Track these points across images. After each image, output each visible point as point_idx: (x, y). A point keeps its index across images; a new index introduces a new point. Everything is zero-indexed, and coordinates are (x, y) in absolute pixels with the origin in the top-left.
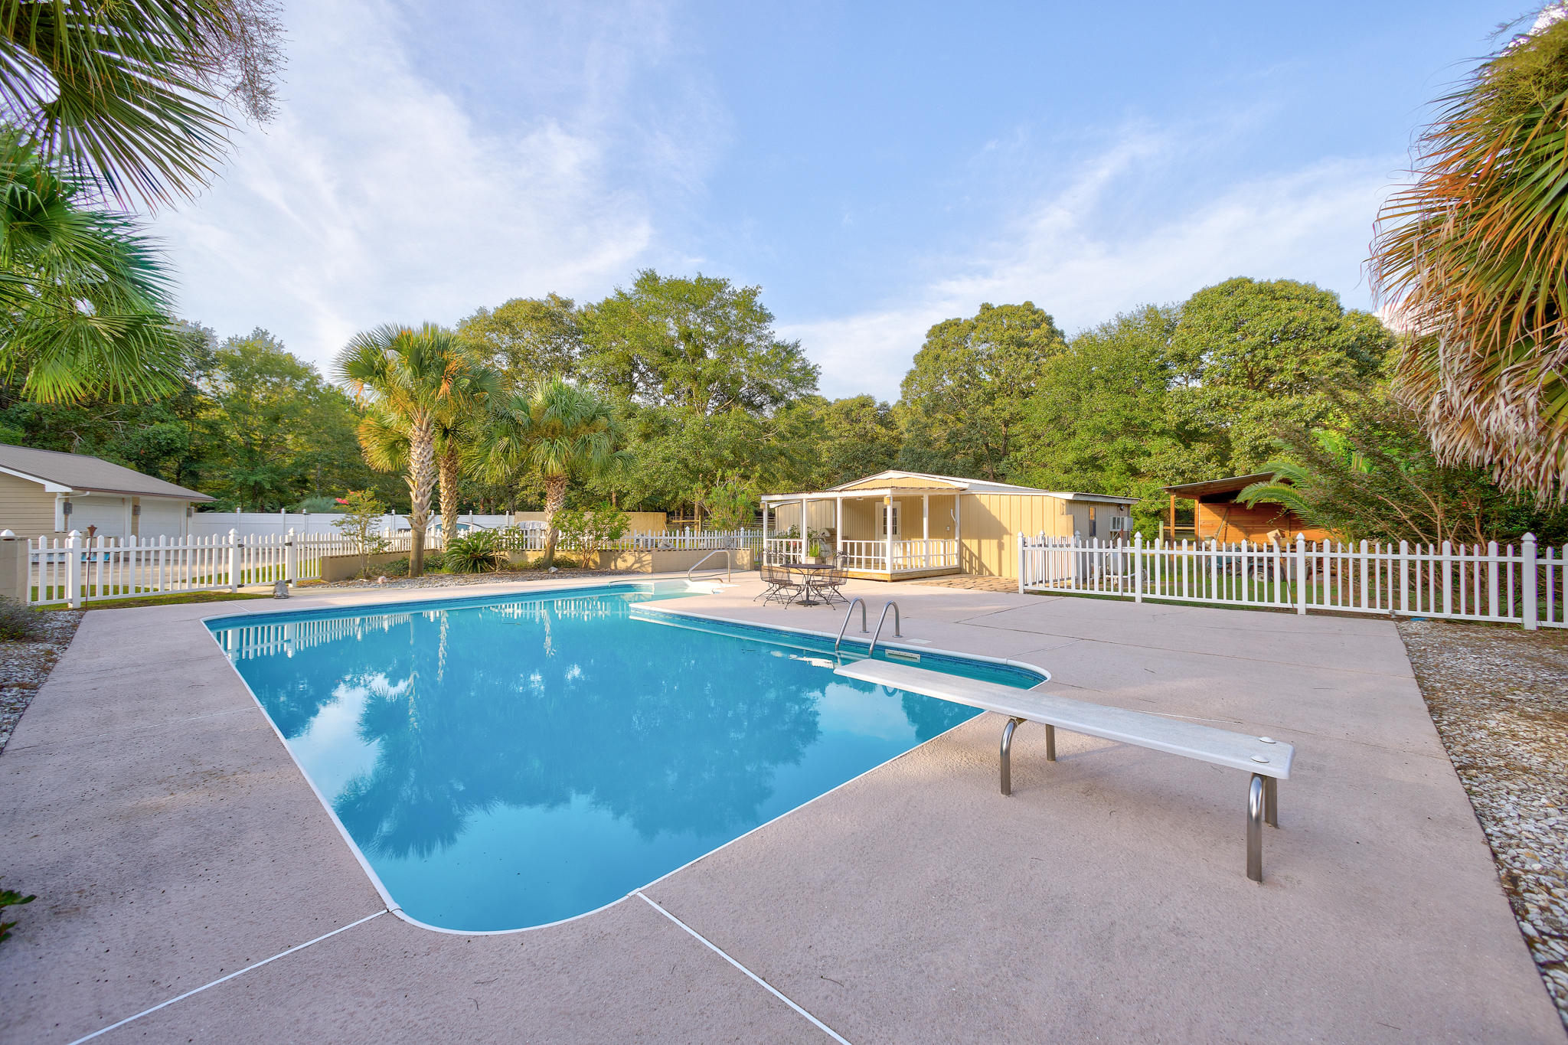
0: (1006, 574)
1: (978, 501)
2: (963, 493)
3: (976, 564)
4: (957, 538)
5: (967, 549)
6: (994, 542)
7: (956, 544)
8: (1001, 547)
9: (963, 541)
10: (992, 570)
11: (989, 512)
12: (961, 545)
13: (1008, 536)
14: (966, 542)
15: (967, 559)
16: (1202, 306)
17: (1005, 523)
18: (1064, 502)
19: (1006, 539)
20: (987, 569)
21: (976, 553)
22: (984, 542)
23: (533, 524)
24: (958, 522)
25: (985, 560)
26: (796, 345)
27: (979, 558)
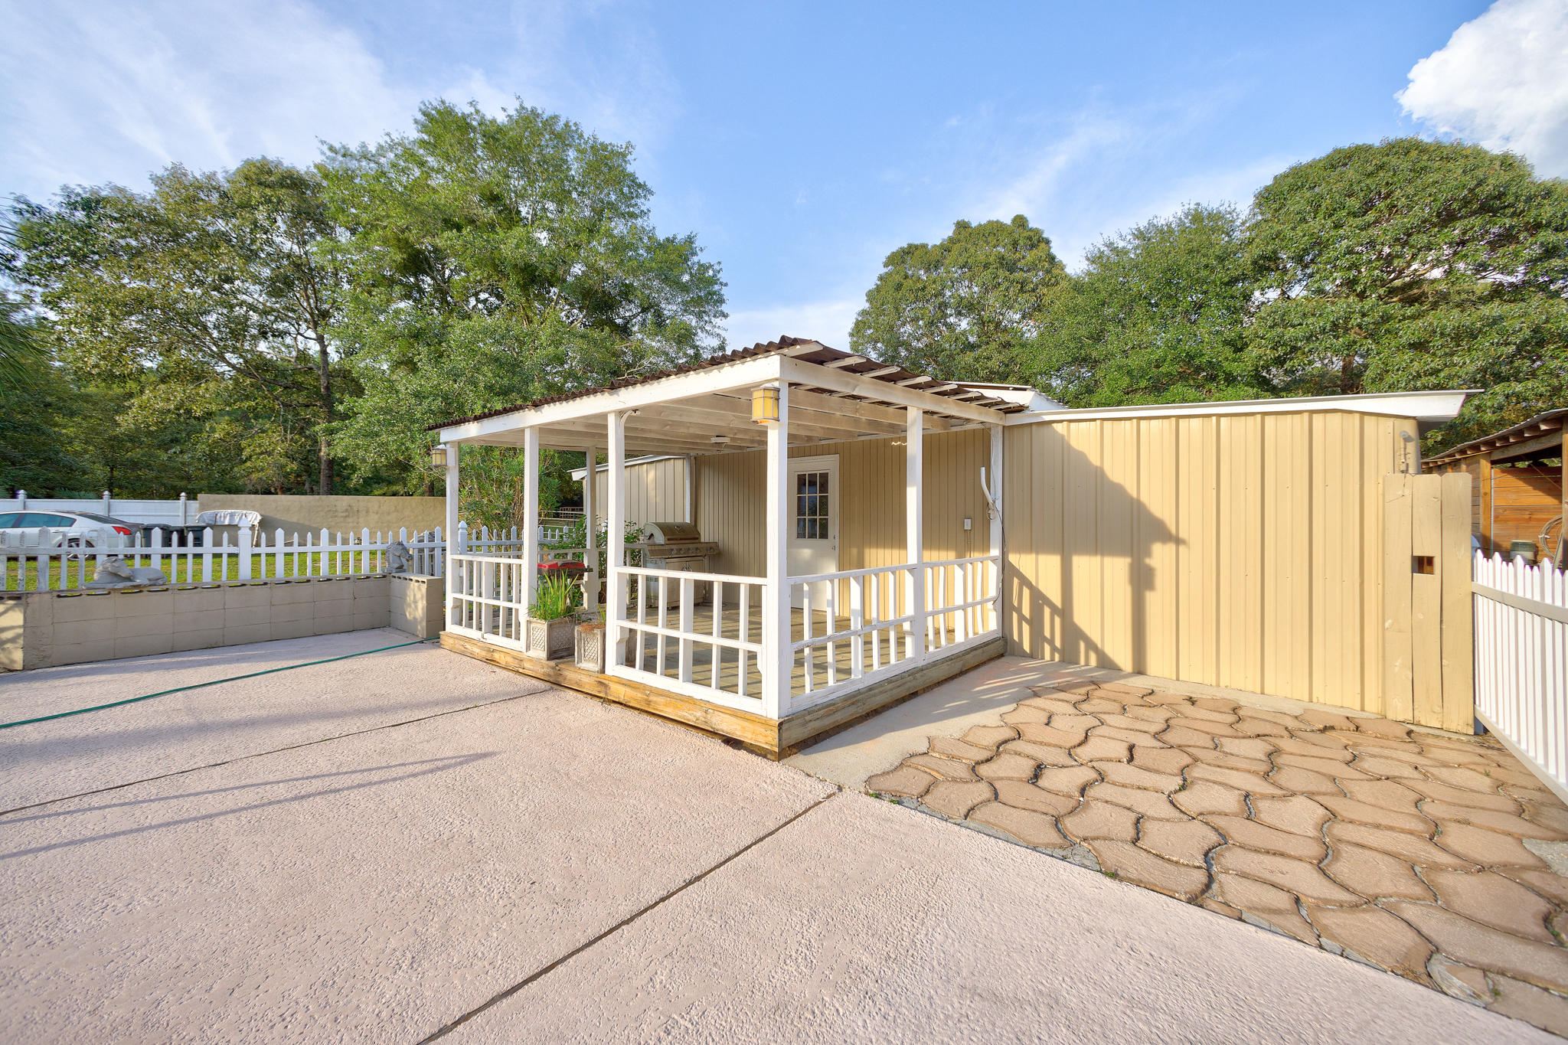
0: (1159, 663)
1: (1063, 443)
2: (1014, 419)
3: (1053, 628)
4: (995, 552)
5: (1025, 582)
6: (1118, 567)
7: (993, 571)
8: (1142, 580)
9: (1013, 558)
10: (1109, 651)
11: (1099, 474)
12: (1007, 572)
13: (1171, 547)
14: (1022, 562)
15: (1026, 611)
16: (1295, 188)
17: (1158, 505)
18: (1410, 429)
19: (1160, 556)
20: (1091, 646)
21: (1057, 600)
22: (1083, 565)
23: (232, 515)
24: (999, 505)
25: (1084, 618)
26: (690, 240)
27: (1065, 611)
